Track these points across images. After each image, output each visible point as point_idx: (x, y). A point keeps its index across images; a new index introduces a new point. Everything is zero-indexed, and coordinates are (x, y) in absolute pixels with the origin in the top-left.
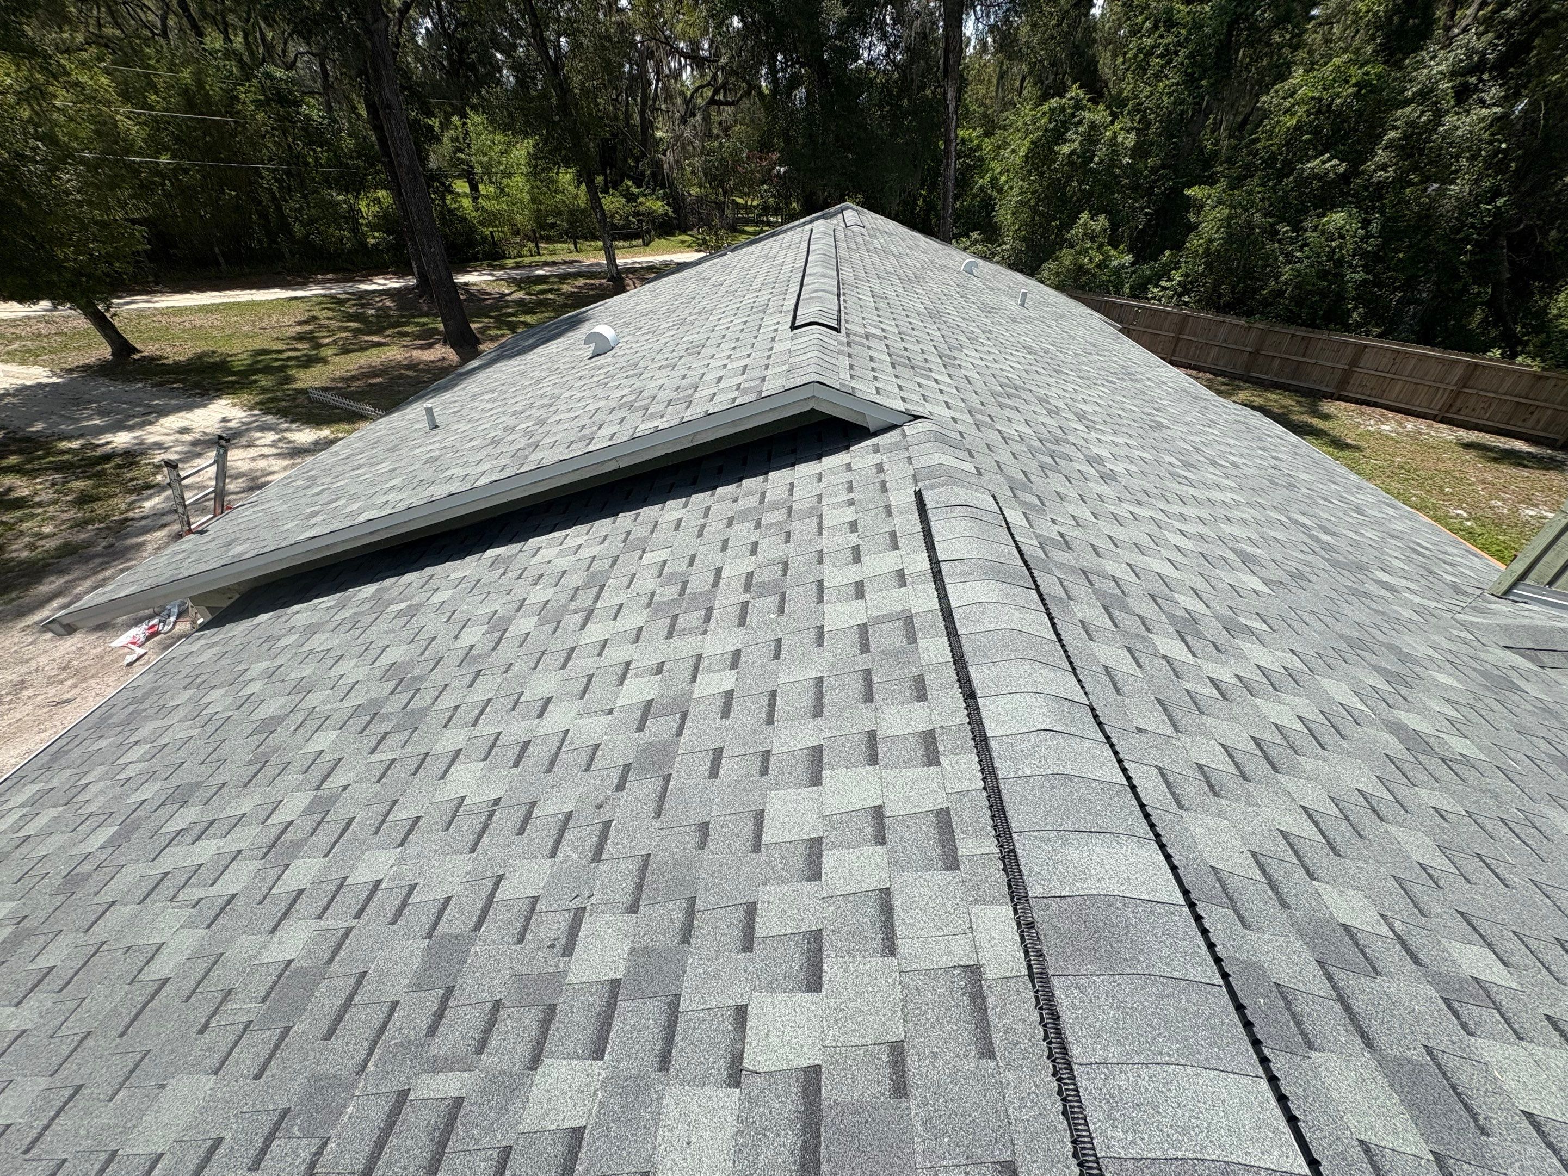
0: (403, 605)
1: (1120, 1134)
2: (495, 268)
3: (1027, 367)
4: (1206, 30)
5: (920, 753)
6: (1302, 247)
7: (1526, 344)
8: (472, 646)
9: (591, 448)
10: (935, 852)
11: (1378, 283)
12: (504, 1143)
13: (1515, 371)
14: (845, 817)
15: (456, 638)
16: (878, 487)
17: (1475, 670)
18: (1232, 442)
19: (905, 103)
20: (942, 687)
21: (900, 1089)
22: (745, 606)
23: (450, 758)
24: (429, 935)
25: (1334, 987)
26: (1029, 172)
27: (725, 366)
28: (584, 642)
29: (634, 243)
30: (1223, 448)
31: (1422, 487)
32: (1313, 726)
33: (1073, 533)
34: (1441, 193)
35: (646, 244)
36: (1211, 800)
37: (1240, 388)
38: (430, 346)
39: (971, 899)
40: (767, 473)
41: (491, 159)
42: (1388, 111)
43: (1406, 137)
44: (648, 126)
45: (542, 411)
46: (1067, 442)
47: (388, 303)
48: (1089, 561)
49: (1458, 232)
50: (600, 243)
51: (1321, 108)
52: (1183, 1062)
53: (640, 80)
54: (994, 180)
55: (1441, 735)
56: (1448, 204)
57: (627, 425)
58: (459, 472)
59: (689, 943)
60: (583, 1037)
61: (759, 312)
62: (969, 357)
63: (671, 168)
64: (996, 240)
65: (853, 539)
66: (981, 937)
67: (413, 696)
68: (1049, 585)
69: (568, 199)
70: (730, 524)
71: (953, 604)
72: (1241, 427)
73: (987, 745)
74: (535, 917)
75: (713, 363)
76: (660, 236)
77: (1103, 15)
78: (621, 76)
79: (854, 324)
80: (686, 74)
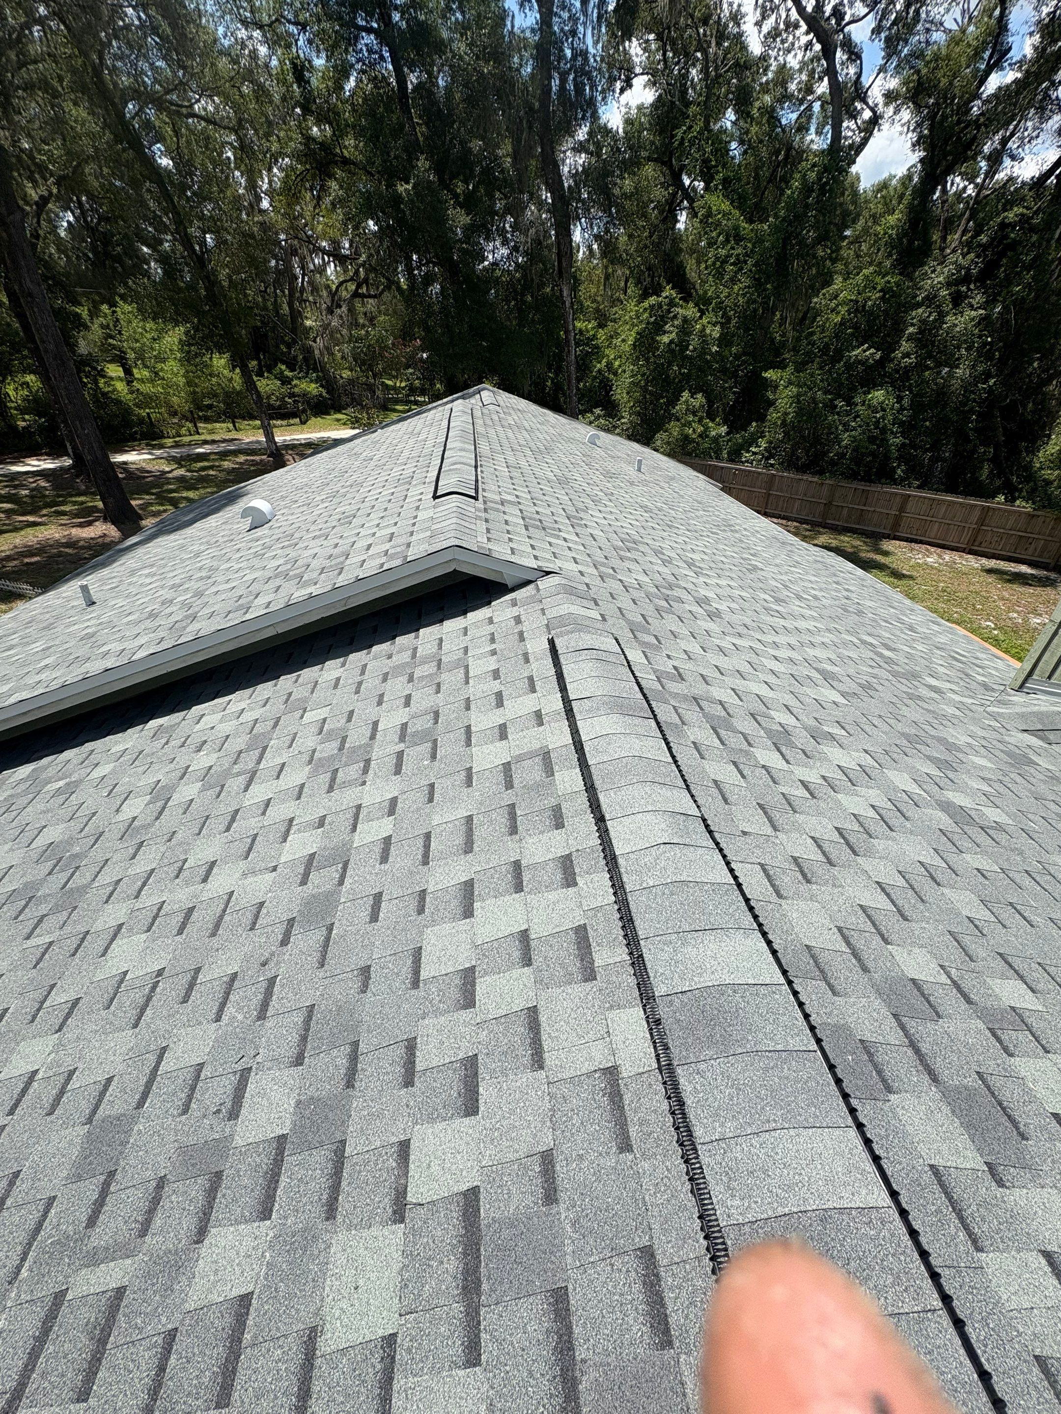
0: (61, 783)
1: (737, 1202)
2: (154, 447)
3: (644, 524)
4: (767, 244)
5: (559, 876)
6: (855, 418)
7: (1021, 490)
8: (135, 818)
9: (248, 616)
10: (575, 966)
11: (913, 446)
12: (170, 1327)
13: (1015, 512)
14: (495, 944)
15: (118, 811)
16: (517, 637)
17: (1002, 751)
18: (813, 579)
19: (529, 298)
20: (577, 813)
21: (550, 1196)
22: (400, 755)
23: (112, 934)
24: (89, 1121)
25: (907, 1035)
26: (638, 358)
27: (374, 534)
28: (248, 803)
29: (292, 421)
30: (806, 584)
31: (959, 605)
32: (883, 812)
33: (686, 666)
34: (950, 375)
35: (303, 423)
36: (804, 887)
37: (820, 533)
38: (90, 524)
39: (607, 1005)
40: (418, 630)
41: (144, 344)
42: (906, 312)
43: (921, 331)
44: (296, 316)
45: (200, 584)
46: (679, 587)
47: (43, 483)
48: (700, 689)
49: (966, 405)
50: (258, 422)
51: (857, 308)
52: (787, 1126)
53: (285, 275)
54: (609, 365)
55: (979, 807)
56: (956, 384)
57: (282, 593)
58: (115, 647)
59: (353, 1087)
60: (250, 1200)
61: (405, 483)
62: (594, 517)
63: (322, 354)
64: (616, 415)
65: (496, 686)
66: (618, 1039)
67: (73, 874)
68: (665, 713)
69: (224, 382)
70: (385, 680)
71: (583, 738)
72: (820, 566)
73: (616, 863)
74: (200, 1084)
75: (363, 532)
76: (316, 415)
77: (686, 229)
78: (267, 271)
79: (490, 492)
80: (330, 270)
